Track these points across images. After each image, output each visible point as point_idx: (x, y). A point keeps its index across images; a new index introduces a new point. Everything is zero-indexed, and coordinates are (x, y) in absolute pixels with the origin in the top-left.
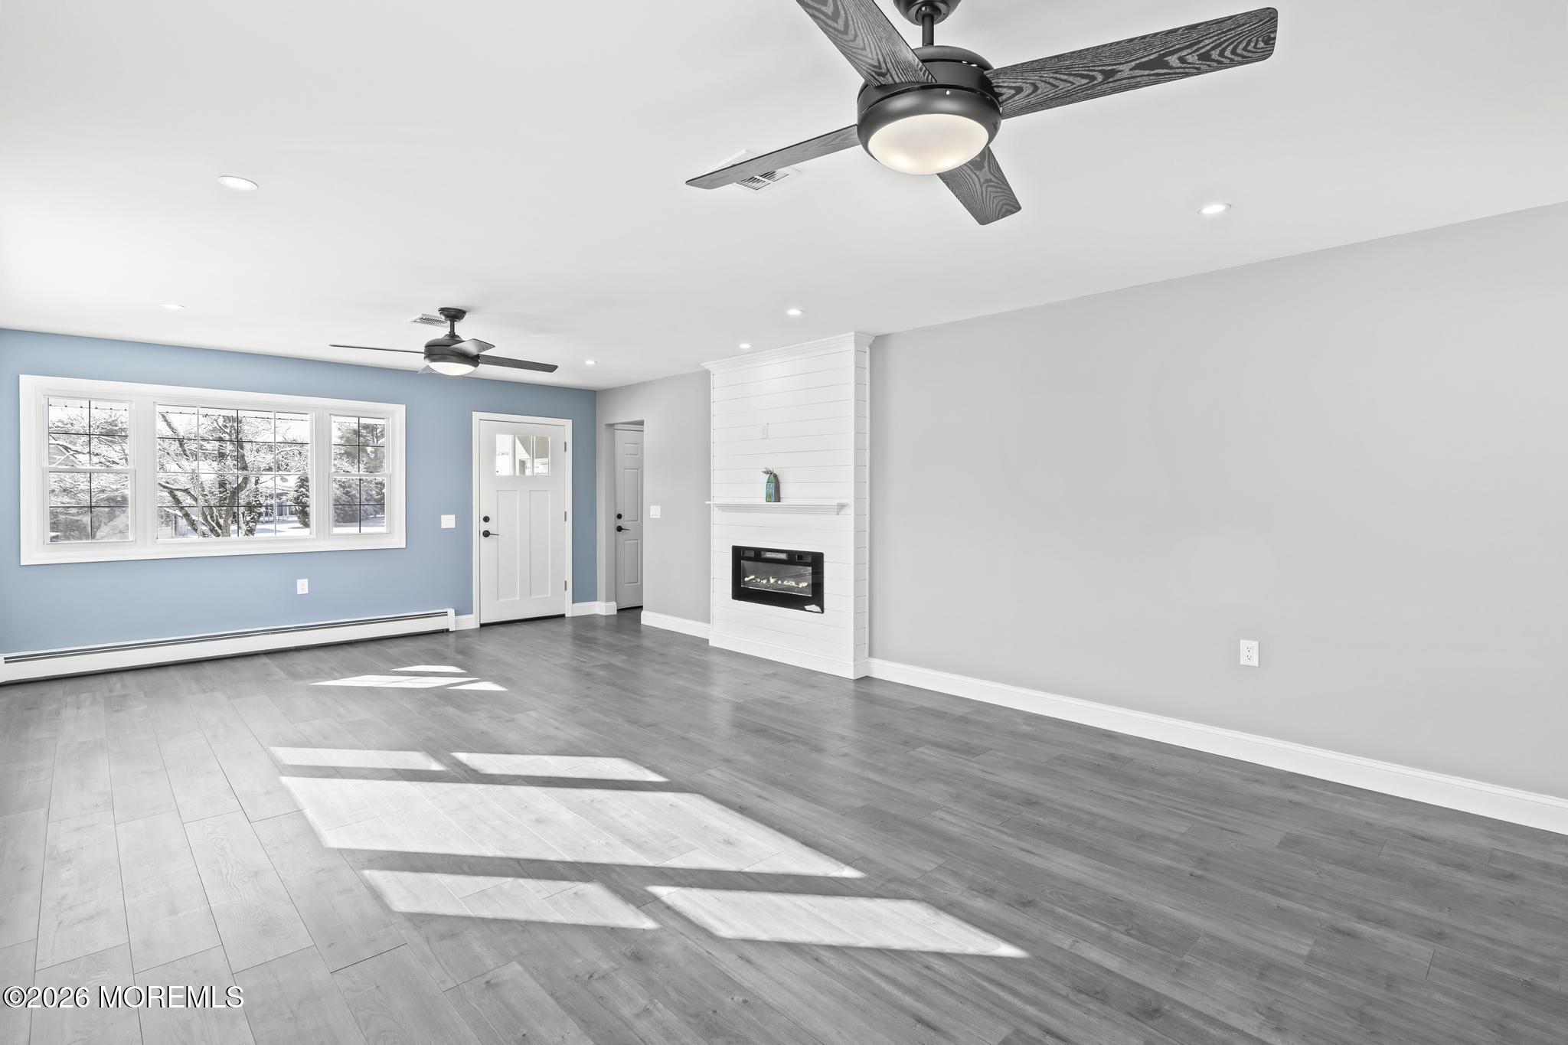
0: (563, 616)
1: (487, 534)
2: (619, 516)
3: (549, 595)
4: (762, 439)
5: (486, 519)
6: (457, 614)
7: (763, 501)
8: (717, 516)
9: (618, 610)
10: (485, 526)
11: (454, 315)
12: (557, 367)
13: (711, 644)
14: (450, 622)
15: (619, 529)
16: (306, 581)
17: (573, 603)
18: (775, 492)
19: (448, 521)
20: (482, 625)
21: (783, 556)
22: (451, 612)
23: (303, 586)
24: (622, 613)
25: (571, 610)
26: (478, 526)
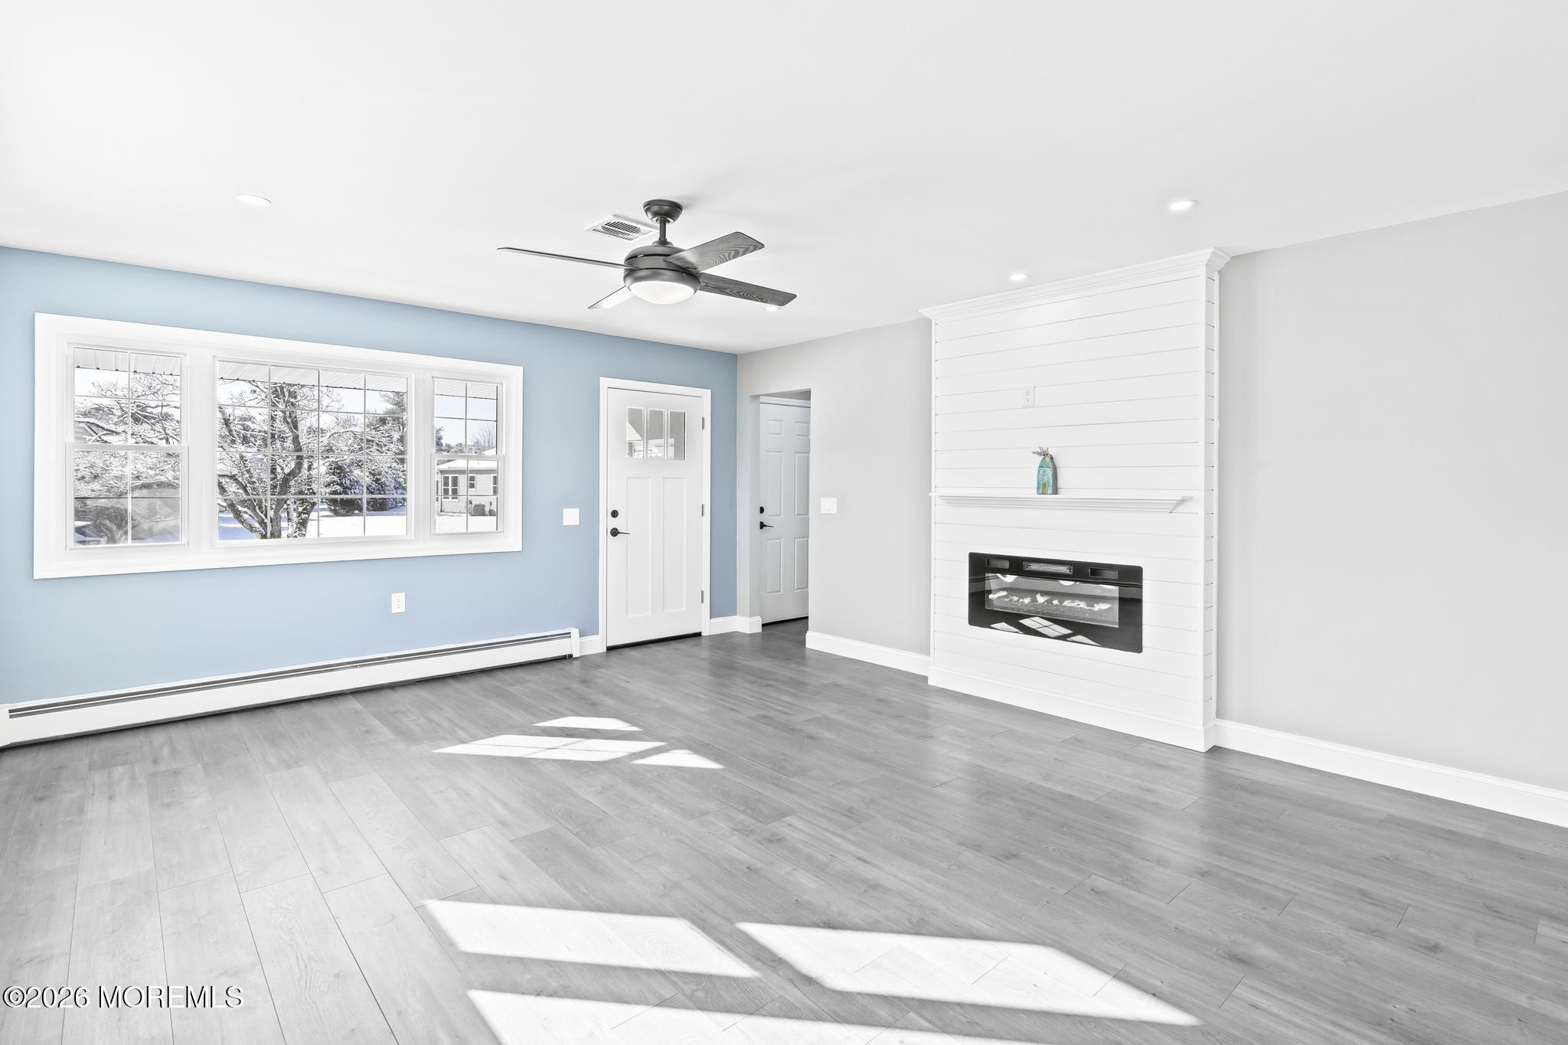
0: (698, 635)
1: (615, 532)
2: (762, 510)
3: (684, 608)
4: (1024, 407)
5: (615, 514)
6: (582, 635)
7: (1032, 493)
8: (940, 511)
9: (763, 625)
10: (614, 523)
11: (666, 211)
12: (795, 296)
13: (931, 682)
14: (573, 646)
15: (762, 525)
16: (402, 596)
17: (711, 618)
18: (1050, 481)
19: (571, 517)
20: (610, 649)
21: (1064, 569)
22: (575, 632)
23: (398, 603)
24: (769, 630)
25: (710, 627)
26: (606, 523)
